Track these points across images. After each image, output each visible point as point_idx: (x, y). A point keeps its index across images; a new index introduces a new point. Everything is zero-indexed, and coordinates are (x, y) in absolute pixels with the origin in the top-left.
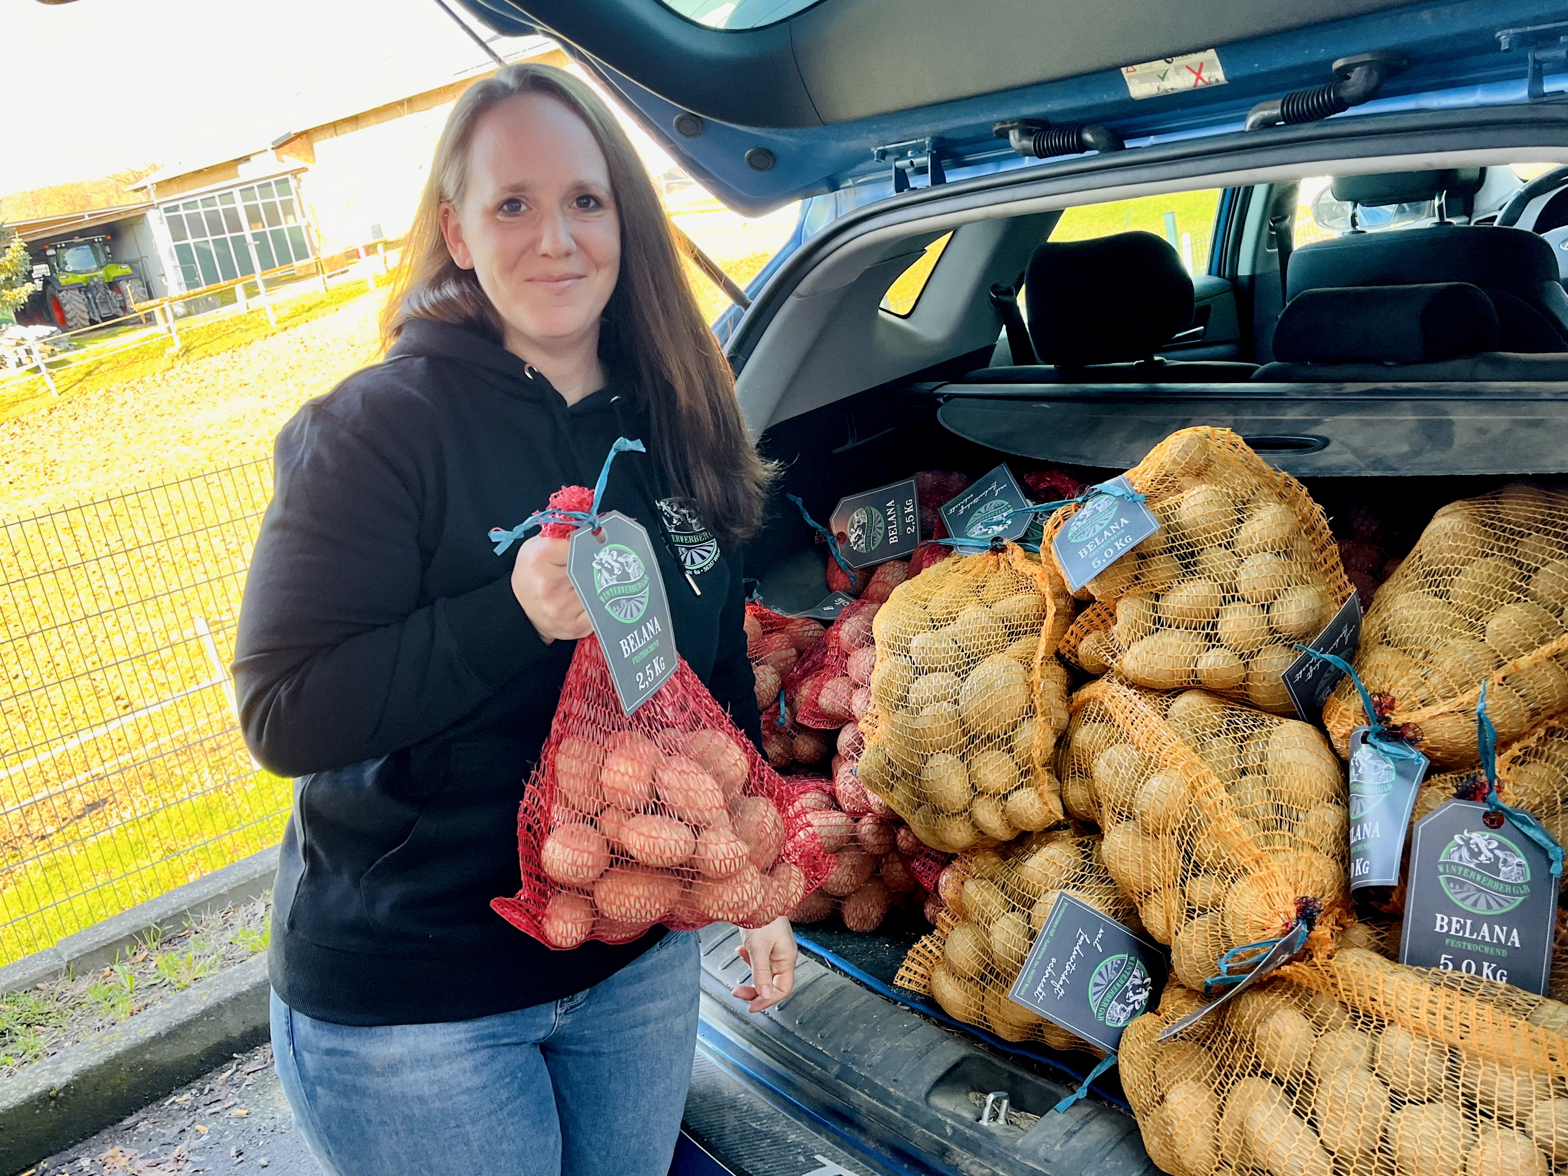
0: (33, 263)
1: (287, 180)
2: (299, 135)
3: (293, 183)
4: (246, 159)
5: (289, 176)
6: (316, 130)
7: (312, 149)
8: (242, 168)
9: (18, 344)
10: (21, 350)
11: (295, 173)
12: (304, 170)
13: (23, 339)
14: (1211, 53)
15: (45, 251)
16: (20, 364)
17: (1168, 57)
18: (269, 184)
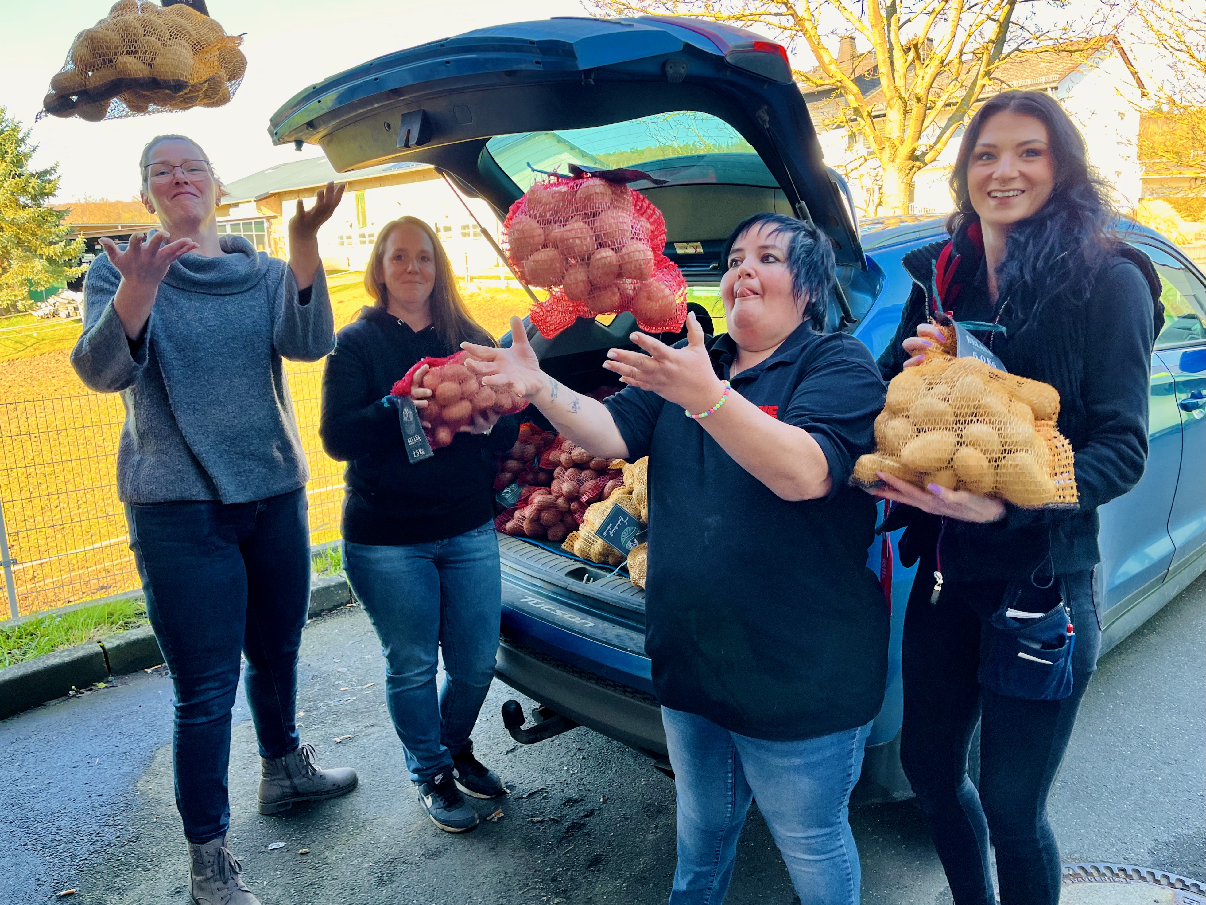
0: (87, 252)
1: (262, 222)
2: (274, 195)
3: (266, 225)
4: (236, 205)
5: (264, 220)
6: (286, 193)
7: (281, 205)
8: (232, 210)
9: (69, 303)
10: (71, 308)
11: (268, 218)
12: (275, 217)
13: (73, 300)
14: (699, 244)
15: (94, 245)
16: (68, 315)
17: (688, 242)
18: (251, 223)
